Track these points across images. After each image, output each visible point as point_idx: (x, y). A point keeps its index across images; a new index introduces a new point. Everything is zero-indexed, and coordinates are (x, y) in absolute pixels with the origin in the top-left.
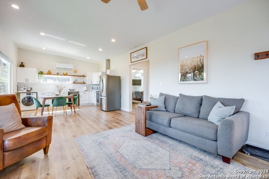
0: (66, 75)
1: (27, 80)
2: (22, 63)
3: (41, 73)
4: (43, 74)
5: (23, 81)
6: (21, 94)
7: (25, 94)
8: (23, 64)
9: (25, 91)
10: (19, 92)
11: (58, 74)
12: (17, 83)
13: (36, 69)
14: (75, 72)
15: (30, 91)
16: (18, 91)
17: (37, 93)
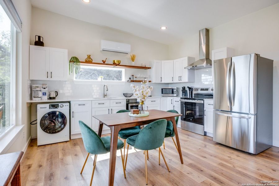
0: (119, 65)
1: (49, 74)
2: (39, 37)
3: (74, 60)
4: (79, 62)
5: (42, 77)
6: (38, 105)
7: (47, 106)
8: (41, 40)
9: (45, 99)
10: (35, 100)
11: (104, 63)
12: (29, 82)
13: (66, 51)
14: (133, 59)
15: (54, 98)
16: (31, 99)
17: (69, 102)
